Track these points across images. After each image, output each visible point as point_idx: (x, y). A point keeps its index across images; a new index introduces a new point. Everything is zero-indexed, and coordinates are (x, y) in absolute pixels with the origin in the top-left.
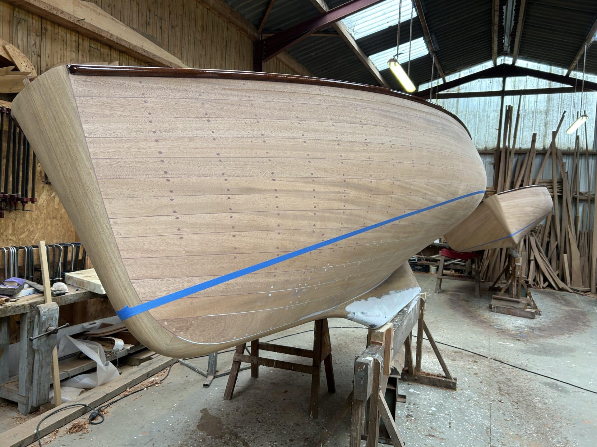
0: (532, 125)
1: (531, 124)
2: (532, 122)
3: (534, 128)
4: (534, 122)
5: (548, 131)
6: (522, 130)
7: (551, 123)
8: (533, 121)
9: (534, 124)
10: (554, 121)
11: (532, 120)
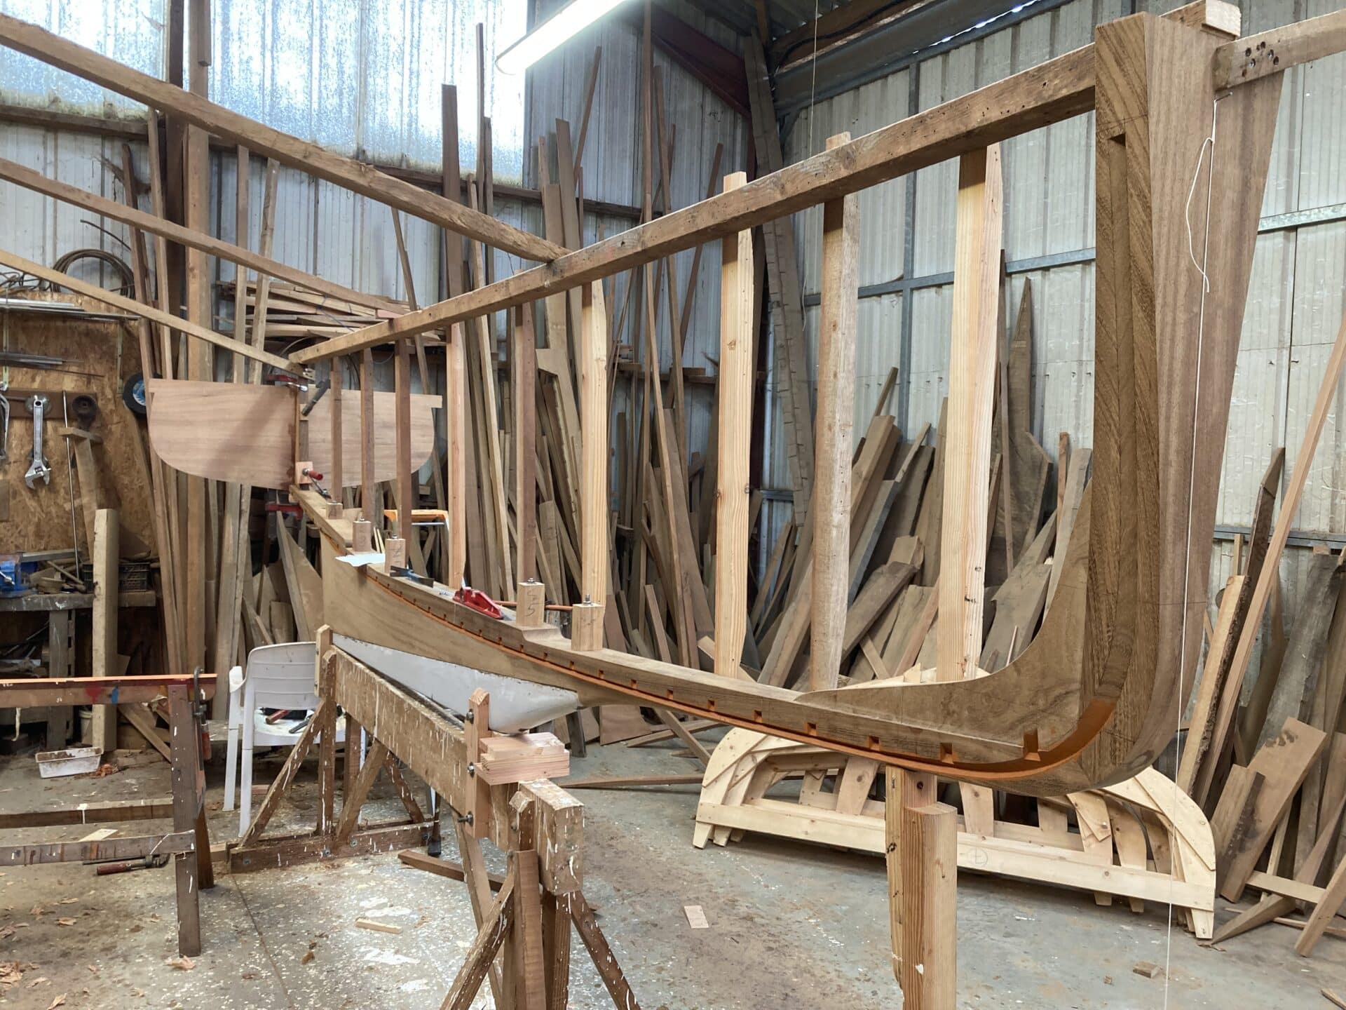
0: (311, 38)
1: (303, 36)
2: (307, 27)
3: (316, 55)
4: (316, 32)
5: (370, 80)
6: (268, 54)
7: (380, 49)
8: (312, 25)
9: (316, 41)
10: (394, 47)
11: (308, 20)
